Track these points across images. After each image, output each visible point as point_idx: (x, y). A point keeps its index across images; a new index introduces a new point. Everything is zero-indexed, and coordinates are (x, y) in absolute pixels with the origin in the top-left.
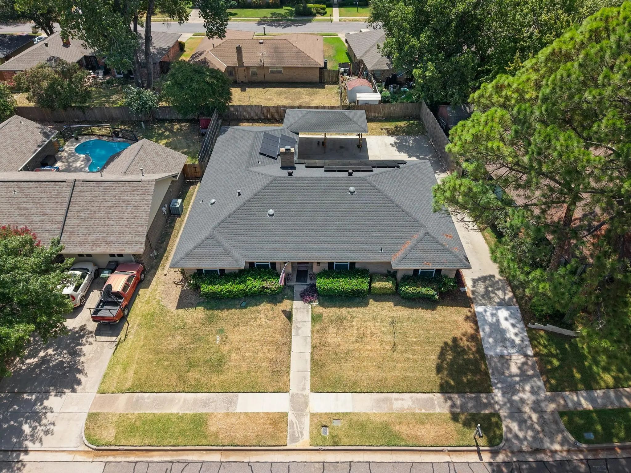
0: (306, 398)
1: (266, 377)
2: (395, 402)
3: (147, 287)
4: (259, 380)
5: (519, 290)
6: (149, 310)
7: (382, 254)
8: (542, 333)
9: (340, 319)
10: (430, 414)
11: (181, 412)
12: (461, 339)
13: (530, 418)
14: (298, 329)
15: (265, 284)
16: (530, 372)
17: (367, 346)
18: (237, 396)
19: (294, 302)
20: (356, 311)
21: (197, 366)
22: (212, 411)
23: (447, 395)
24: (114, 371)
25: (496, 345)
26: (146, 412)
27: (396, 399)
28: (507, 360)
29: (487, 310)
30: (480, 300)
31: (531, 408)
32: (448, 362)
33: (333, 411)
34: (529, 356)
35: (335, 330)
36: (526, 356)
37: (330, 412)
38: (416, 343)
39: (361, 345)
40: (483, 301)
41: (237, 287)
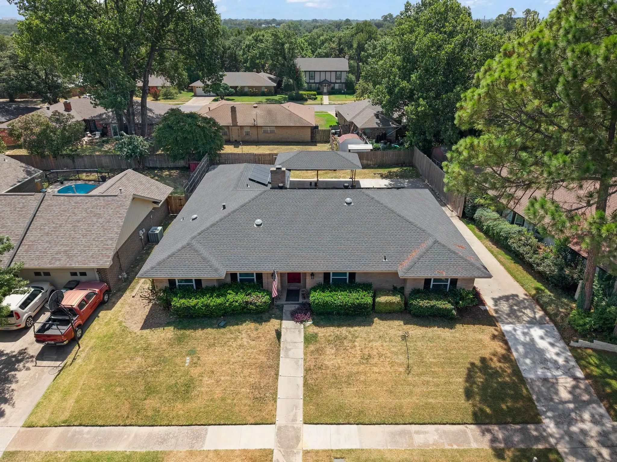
0: (298, 431)
1: (245, 405)
2: (415, 436)
3: (110, 309)
4: (237, 409)
5: (551, 306)
6: (108, 332)
7: (386, 263)
8: (589, 351)
9: (339, 339)
10: (465, 451)
11: (129, 450)
12: (491, 359)
13: (600, 454)
14: (287, 350)
15: (249, 299)
16: (586, 397)
17: (374, 368)
18: (207, 429)
19: (284, 322)
20: (360, 331)
21: (158, 392)
22: (171, 449)
23: (483, 427)
24: (50, 400)
25: (535, 367)
26: (82, 450)
27: (418, 432)
28: (554, 383)
29: (517, 328)
30: (507, 319)
31: (598, 442)
32: (478, 385)
33: (334, 448)
34: (580, 378)
35: (333, 351)
36: (576, 378)
37: (330, 448)
38: (435, 364)
39: (366, 367)
40: (510, 320)
41: (215, 301)
